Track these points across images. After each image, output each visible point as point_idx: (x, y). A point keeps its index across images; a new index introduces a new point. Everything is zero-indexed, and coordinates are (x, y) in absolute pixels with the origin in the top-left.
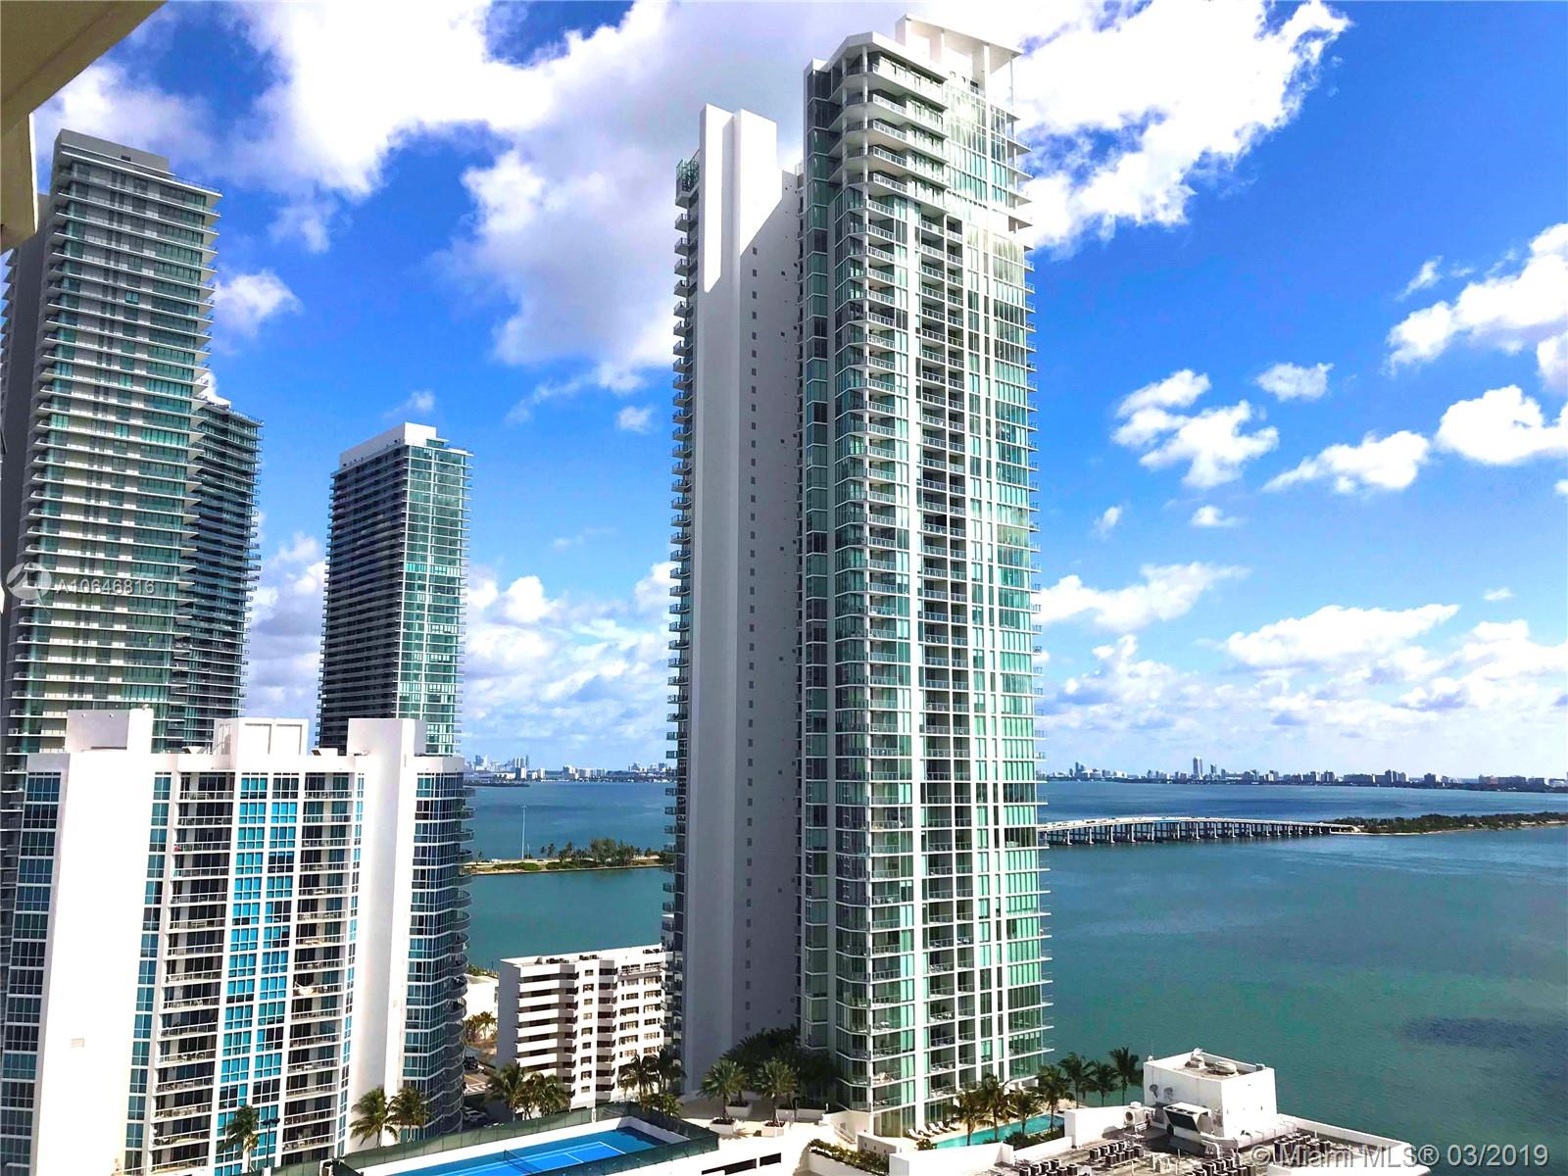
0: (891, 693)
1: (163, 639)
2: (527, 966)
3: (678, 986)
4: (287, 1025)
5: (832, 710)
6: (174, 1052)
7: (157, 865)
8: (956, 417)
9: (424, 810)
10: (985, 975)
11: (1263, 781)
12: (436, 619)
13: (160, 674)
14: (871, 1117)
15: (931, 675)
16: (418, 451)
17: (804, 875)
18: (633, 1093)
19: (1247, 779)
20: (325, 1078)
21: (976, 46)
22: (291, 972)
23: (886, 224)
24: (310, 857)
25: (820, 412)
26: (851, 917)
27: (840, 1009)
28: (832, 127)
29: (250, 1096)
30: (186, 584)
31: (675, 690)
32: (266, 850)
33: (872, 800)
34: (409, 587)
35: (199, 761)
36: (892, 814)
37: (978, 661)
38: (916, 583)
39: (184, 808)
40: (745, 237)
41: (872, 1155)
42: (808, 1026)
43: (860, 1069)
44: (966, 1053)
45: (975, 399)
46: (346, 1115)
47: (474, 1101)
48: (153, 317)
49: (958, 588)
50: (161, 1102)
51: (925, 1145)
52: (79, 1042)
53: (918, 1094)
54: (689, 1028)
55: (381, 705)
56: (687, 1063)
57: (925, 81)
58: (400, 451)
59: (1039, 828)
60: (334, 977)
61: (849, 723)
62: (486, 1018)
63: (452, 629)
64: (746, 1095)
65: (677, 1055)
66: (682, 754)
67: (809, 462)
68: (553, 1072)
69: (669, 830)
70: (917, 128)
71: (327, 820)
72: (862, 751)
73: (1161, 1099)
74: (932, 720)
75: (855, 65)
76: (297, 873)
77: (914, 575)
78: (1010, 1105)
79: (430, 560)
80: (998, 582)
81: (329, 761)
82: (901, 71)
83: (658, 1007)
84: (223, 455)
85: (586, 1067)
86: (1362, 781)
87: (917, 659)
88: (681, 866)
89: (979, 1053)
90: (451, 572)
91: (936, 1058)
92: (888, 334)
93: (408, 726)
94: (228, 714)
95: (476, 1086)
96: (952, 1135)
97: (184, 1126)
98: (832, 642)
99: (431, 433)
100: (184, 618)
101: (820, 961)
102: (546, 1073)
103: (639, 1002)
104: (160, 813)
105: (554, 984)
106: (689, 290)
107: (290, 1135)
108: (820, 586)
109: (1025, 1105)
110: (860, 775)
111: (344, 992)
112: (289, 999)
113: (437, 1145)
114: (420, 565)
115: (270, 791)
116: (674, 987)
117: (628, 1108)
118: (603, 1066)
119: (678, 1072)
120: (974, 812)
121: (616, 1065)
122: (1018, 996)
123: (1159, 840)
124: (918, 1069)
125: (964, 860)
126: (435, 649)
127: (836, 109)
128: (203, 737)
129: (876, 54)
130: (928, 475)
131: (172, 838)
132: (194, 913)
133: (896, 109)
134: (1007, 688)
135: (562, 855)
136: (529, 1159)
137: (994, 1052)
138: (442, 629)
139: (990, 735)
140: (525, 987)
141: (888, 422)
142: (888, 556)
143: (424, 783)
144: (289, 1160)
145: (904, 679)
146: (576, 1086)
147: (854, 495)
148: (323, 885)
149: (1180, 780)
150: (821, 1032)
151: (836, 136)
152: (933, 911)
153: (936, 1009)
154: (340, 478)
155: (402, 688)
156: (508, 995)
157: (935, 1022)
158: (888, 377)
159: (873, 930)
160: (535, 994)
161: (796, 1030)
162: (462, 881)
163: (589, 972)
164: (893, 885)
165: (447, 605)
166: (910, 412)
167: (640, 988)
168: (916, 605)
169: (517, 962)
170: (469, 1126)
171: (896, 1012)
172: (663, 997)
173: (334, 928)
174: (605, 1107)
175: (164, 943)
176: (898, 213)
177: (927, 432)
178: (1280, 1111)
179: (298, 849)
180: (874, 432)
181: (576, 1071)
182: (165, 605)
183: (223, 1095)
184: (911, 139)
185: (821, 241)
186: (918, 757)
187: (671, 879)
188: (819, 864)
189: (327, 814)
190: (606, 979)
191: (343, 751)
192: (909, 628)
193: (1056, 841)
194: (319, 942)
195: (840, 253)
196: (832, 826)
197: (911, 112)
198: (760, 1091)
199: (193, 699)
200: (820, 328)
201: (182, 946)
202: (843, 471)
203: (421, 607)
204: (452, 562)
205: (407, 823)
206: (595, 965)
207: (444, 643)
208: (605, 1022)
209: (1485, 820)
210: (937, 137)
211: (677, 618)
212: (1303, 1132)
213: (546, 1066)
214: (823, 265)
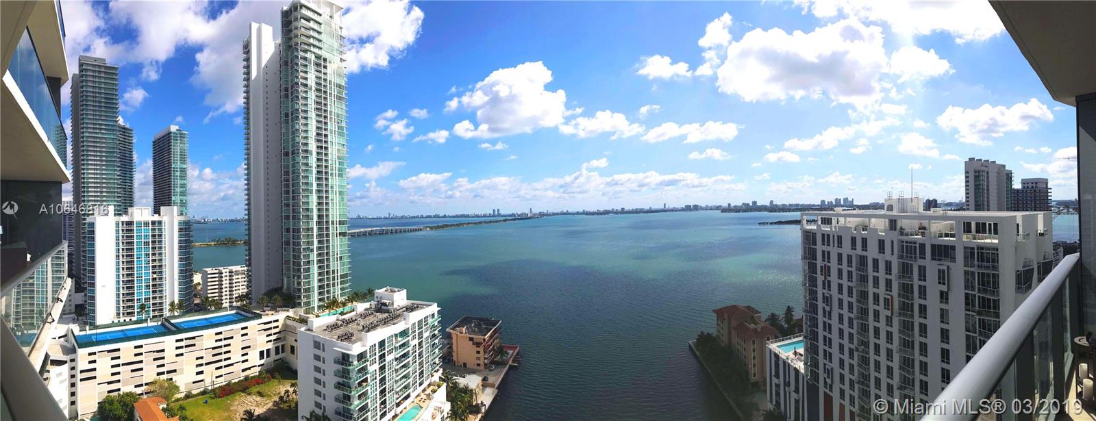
0: (308, 197)
1: (114, 188)
2: (209, 270)
3: (250, 276)
4: (151, 284)
5: (291, 202)
6: (125, 289)
7: (118, 244)
8: (326, 117)
9: (180, 230)
10: (333, 271)
11: (406, 218)
12: (181, 179)
13: (115, 196)
14: (303, 309)
15: (319, 191)
16: (174, 133)
17: (284, 246)
18: (239, 304)
19: (402, 217)
20: (161, 297)
21: (331, 5)
22: (151, 271)
23: (305, 59)
24: (154, 242)
25: (287, 115)
26: (297, 257)
27: (294, 282)
28: (289, 28)
29: (143, 301)
30: (119, 173)
31: (247, 197)
32: (143, 240)
33: (302, 225)
34: (174, 171)
35: (125, 218)
36: (308, 229)
37: (332, 187)
38: (314, 166)
39: (123, 230)
40: (264, 63)
41: (303, 319)
42: (285, 287)
43: (300, 297)
44: (328, 292)
45: (331, 112)
46: (167, 307)
47: (197, 305)
48: (106, 103)
49: (326, 167)
50: (123, 301)
51: (317, 316)
52: (104, 286)
53: (316, 303)
54: (253, 287)
55: (168, 203)
56: (253, 296)
57: (316, 15)
58: (170, 133)
59: (348, 232)
60: (161, 272)
61: (296, 205)
62: (199, 284)
63: (185, 182)
64: (269, 304)
65: (250, 294)
66: (249, 214)
67: (284, 130)
68: (217, 298)
69: (246, 235)
70: (313, 29)
71: (157, 233)
72: (300, 213)
73: (379, 300)
74: (319, 204)
75: (296, 9)
76: (151, 246)
77: (314, 163)
78: (341, 305)
79: (179, 163)
80: (337, 166)
81: (156, 218)
82: (309, 11)
83: (245, 281)
84: (124, 139)
85: (226, 297)
86: (430, 217)
87: (315, 187)
88: (250, 244)
89: (332, 292)
90: (184, 166)
91: (320, 294)
92: (306, 92)
93: (175, 208)
94: (131, 206)
95: (197, 301)
96: (324, 313)
97: (129, 307)
98: (291, 182)
99: (177, 127)
100: (119, 182)
101: (288, 269)
102: (215, 298)
103: (240, 280)
104: (117, 231)
105: (217, 275)
106: (248, 79)
107: (154, 311)
108: (287, 167)
109: (344, 304)
110: (299, 219)
111: (164, 276)
112: (151, 277)
113: (188, 315)
114: (176, 164)
115: (143, 225)
116: (249, 276)
117: (238, 308)
118: (231, 297)
119: (250, 299)
120: (331, 228)
121: (234, 296)
122: (342, 276)
123: (380, 234)
124: (316, 297)
125: (328, 241)
126: (181, 187)
127: (290, 23)
128: (126, 213)
129: (302, 6)
130: (318, 134)
131: (121, 238)
132: (127, 256)
133: (308, 23)
134: (340, 194)
135: (218, 242)
136: (212, 320)
137: (336, 292)
138: (183, 182)
139: (335, 208)
140: (209, 276)
141: (306, 118)
142: (306, 158)
143: (180, 223)
144: (154, 317)
145: (311, 192)
146: (224, 302)
147: (297, 139)
148: (157, 249)
149: (385, 218)
150: (289, 287)
151: (291, 31)
152: (319, 255)
153: (320, 281)
154: (154, 142)
155: (173, 198)
156: (205, 278)
157: (320, 284)
158: (306, 105)
159: (303, 260)
160: (212, 278)
161: (282, 287)
162: (191, 248)
163: (226, 272)
164: (308, 248)
165: (183, 177)
166: (312, 115)
167: (240, 276)
168: (315, 172)
169: (207, 269)
170: (196, 311)
171: (309, 282)
172: (246, 279)
173: (161, 260)
174: (231, 307)
175: (121, 263)
176: (309, 55)
177: (317, 121)
178: (407, 299)
179: (150, 240)
180: (302, 121)
181: (224, 298)
182: (114, 179)
183: (137, 300)
184: (312, 33)
185: (286, 64)
186: (315, 214)
187: (247, 248)
188: (288, 243)
189: (157, 231)
190: (231, 274)
191: (160, 215)
192: (313, 178)
193: (352, 235)
194: (157, 264)
195: (292, 67)
196: (291, 233)
197: (312, 24)
198: (273, 303)
199: (123, 203)
200: (286, 90)
201: (125, 264)
202: (293, 133)
203: (177, 176)
204: (184, 164)
205: (176, 233)
206: (227, 270)
207: (183, 186)
208: (231, 285)
209: (457, 225)
210: (320, 33)
211: (246, 177)
212: (413, 304)
213: (215, 297)
214: (287, 71)
